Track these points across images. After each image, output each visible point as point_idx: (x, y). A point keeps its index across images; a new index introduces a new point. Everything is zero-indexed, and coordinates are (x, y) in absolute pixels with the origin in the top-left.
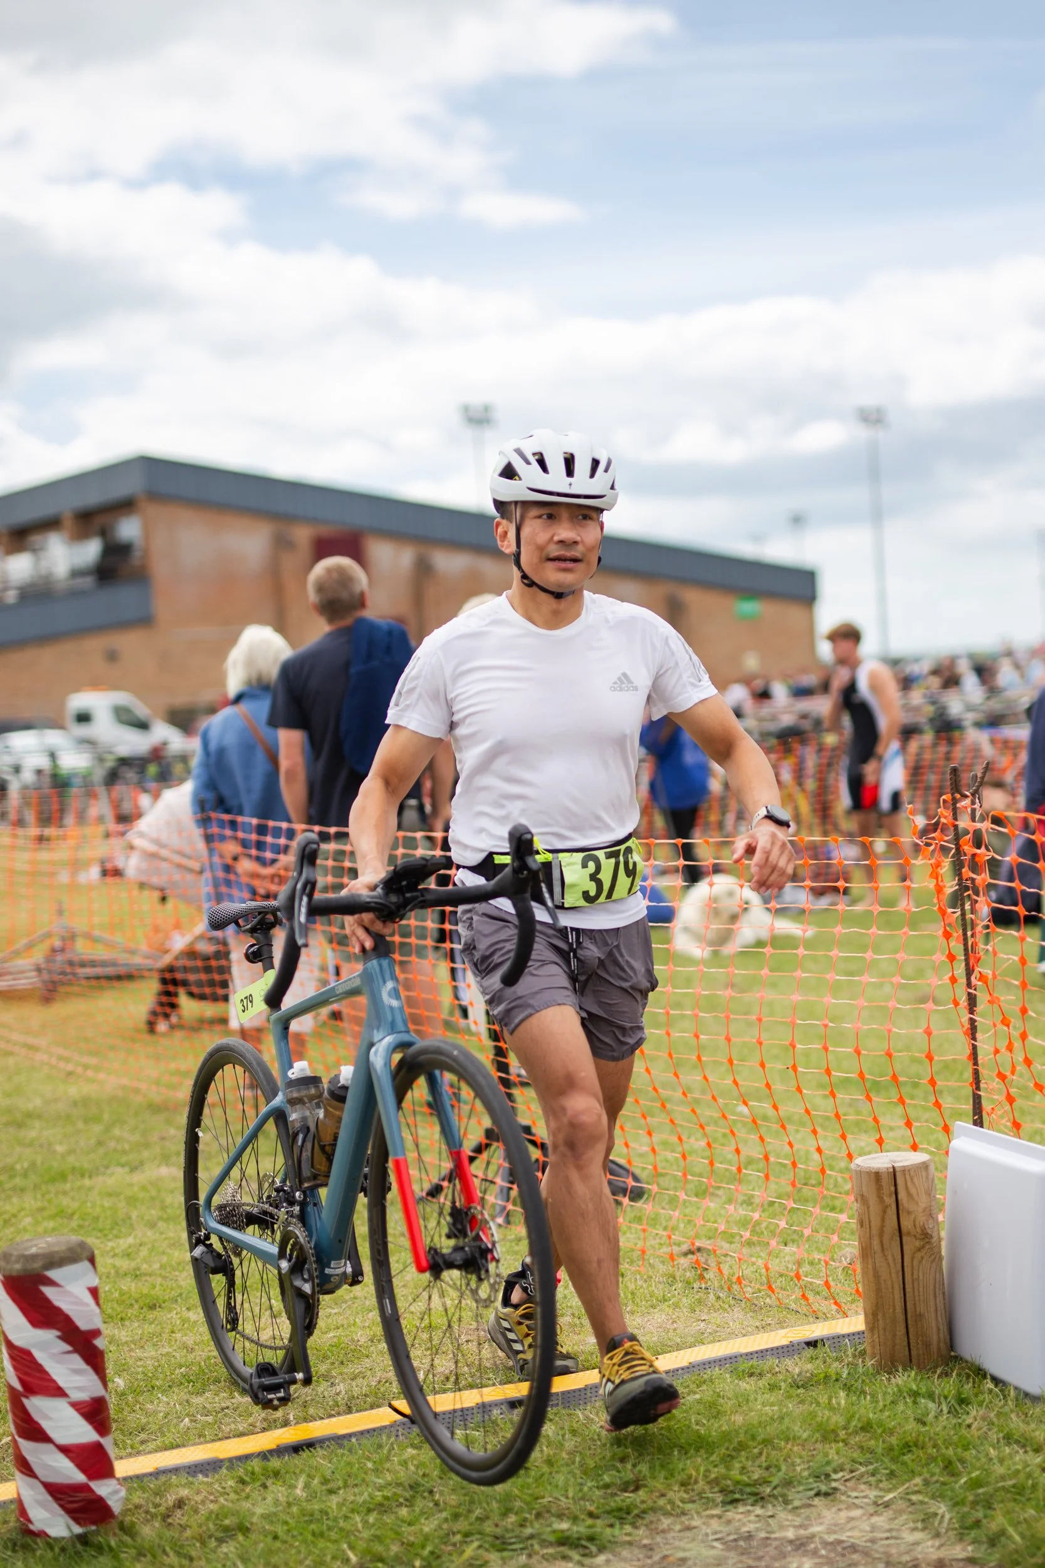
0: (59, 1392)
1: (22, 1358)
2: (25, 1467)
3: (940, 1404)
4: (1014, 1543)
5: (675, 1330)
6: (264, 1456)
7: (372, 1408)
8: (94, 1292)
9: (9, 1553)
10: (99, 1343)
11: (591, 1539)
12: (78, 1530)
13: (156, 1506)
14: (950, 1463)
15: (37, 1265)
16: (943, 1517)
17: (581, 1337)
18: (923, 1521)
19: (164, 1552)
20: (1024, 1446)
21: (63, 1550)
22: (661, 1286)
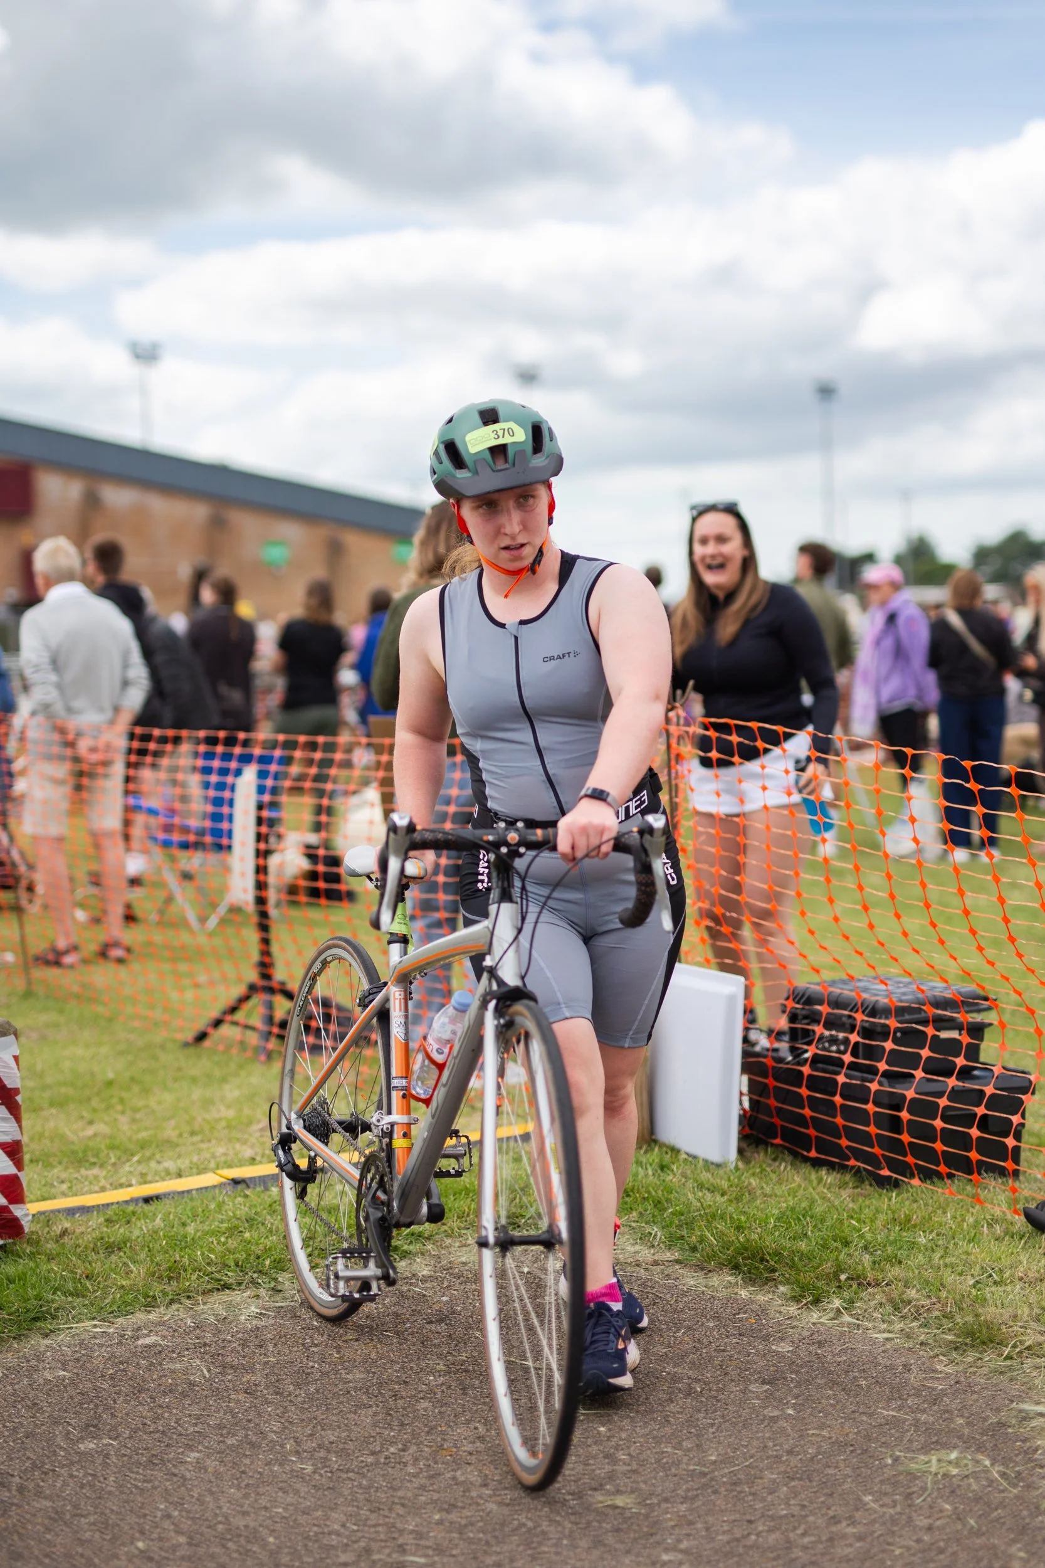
3: (646, 1169)
4: (711, 1245)
6: (125, 1203)
7: (199, 1174)
8: (16, 1058)
10: (19, 1098)
13: (49, 1232)
14: (659, 1202)
16: (656, 1235)
18: (641, 1239)
20: (713, 1192)
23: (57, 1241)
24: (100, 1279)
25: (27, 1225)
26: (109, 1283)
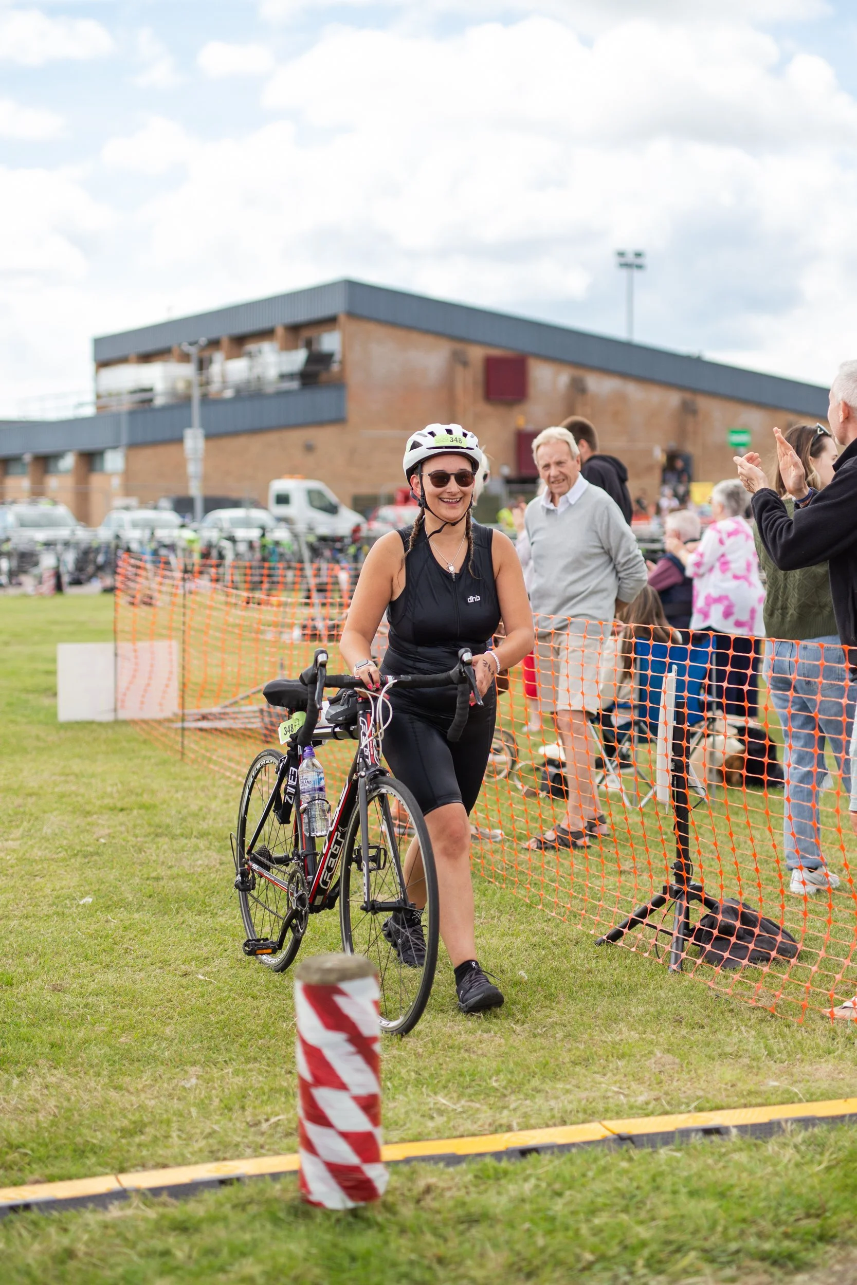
0: (342, 1086)
1: (314, 1055)
2: (309, 1146)
5: (843, 1079)
6: (498, 1155)
7: (583, 1122)
8: (376, 1004)
9: (291, 1218)
10: (377, 1047)
11: (790, 1256)
12: (350, 1204)
13: (410, 1190)
15: (332, 978)
17: (760, 1078)
19: (422, 1232)
21: (338, 1221)
22: (824, 1039)
23: (418, 1201)
24: (452, 1267)
25: (381, 1186)
26: (461, 1271)
